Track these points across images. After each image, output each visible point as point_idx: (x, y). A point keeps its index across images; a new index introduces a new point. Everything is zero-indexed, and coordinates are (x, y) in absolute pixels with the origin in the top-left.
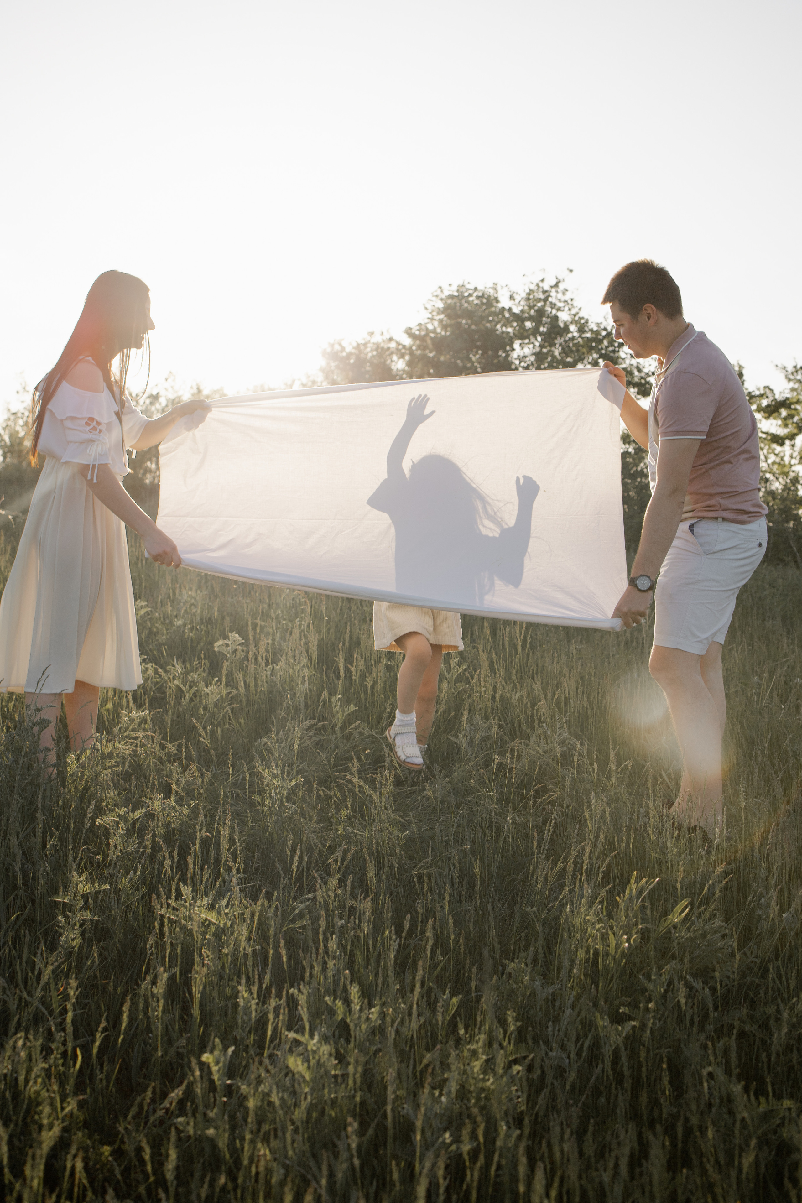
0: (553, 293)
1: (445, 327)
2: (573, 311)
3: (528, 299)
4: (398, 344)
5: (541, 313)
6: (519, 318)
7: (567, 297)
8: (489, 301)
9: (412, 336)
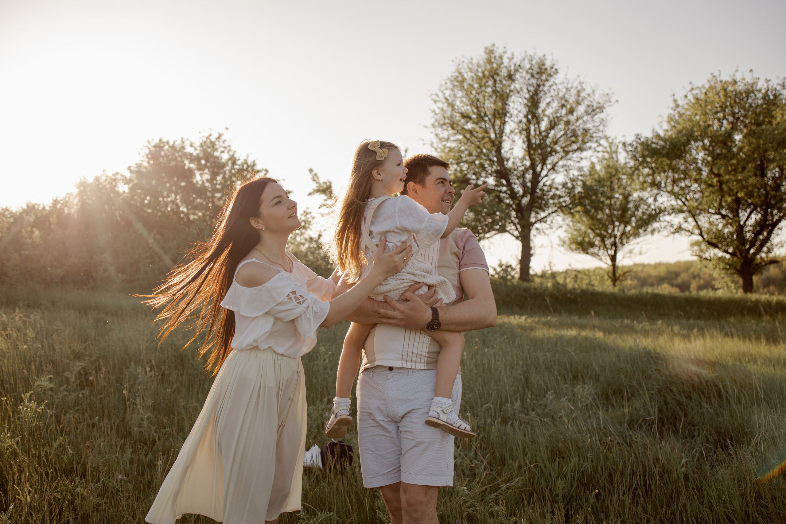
0: (217, 143)
1: (151, 165)
2: (231, 153)
3: (202, 147)
4: (123, 175)
5: (210, 155)
7: (226, 144)
9: (131, 172)
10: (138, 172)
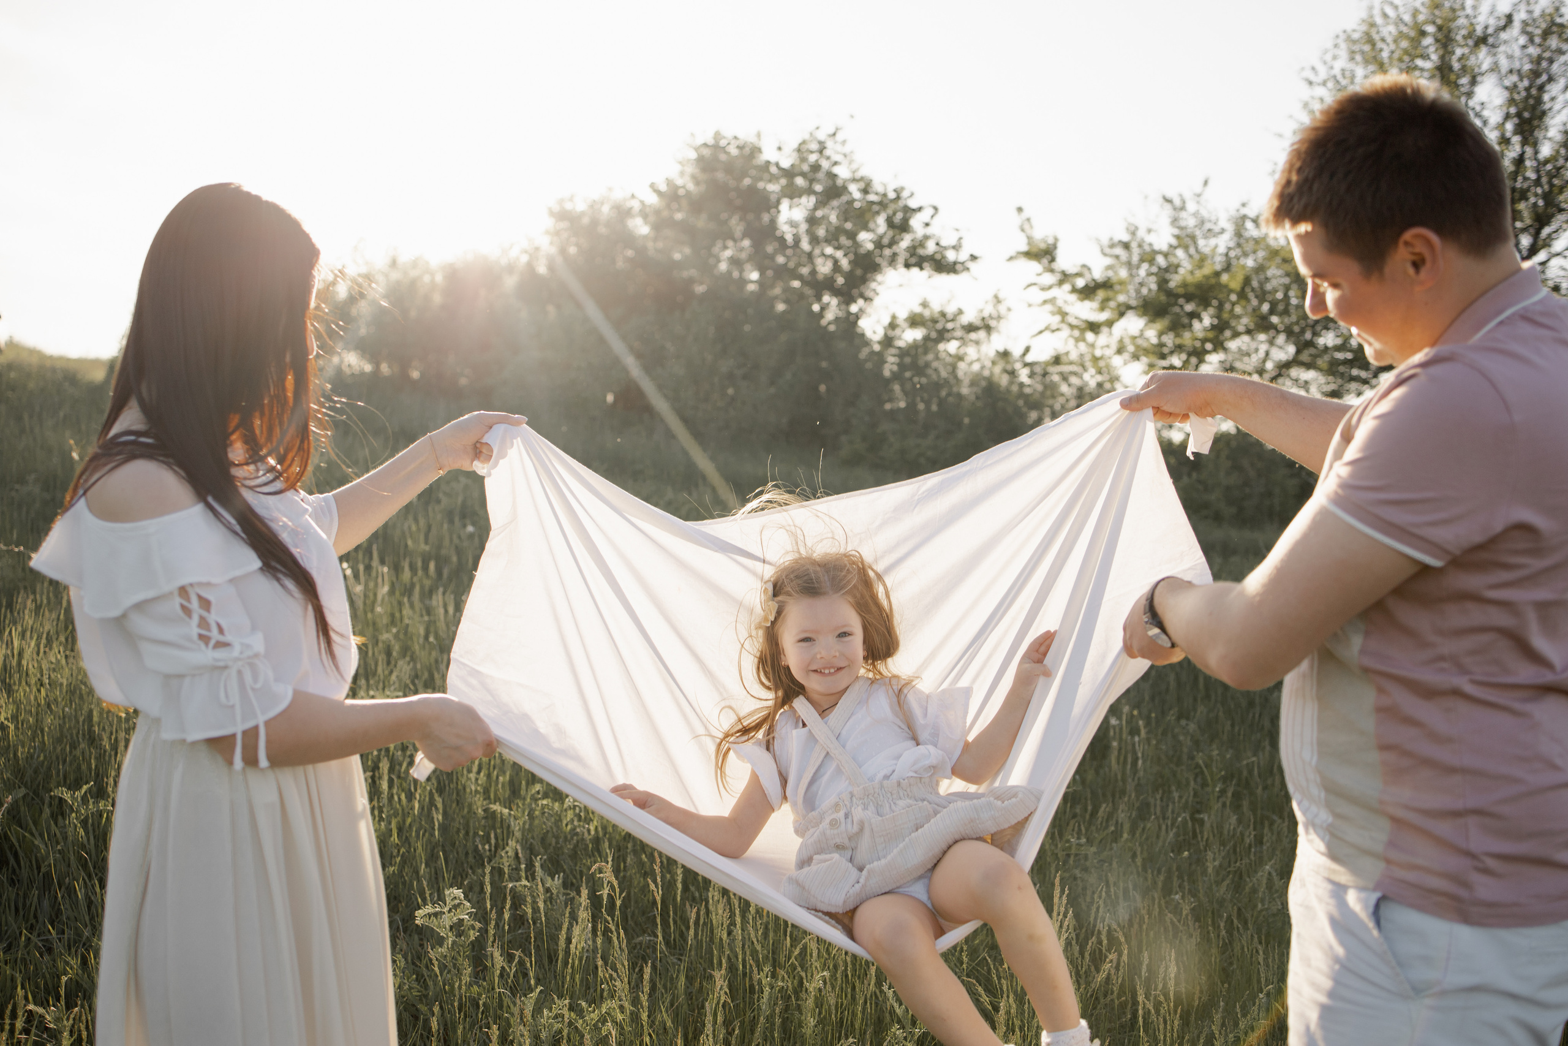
0: (829, 144)
1: (697, 183)
2: (854, 166)
3: (799, 150)
4: (642, 202)
5: (816, 167)
6: (789, 174)
7: (847, 149)
8: (751, 152)
9: (659, 193)
10: (672, 196)
